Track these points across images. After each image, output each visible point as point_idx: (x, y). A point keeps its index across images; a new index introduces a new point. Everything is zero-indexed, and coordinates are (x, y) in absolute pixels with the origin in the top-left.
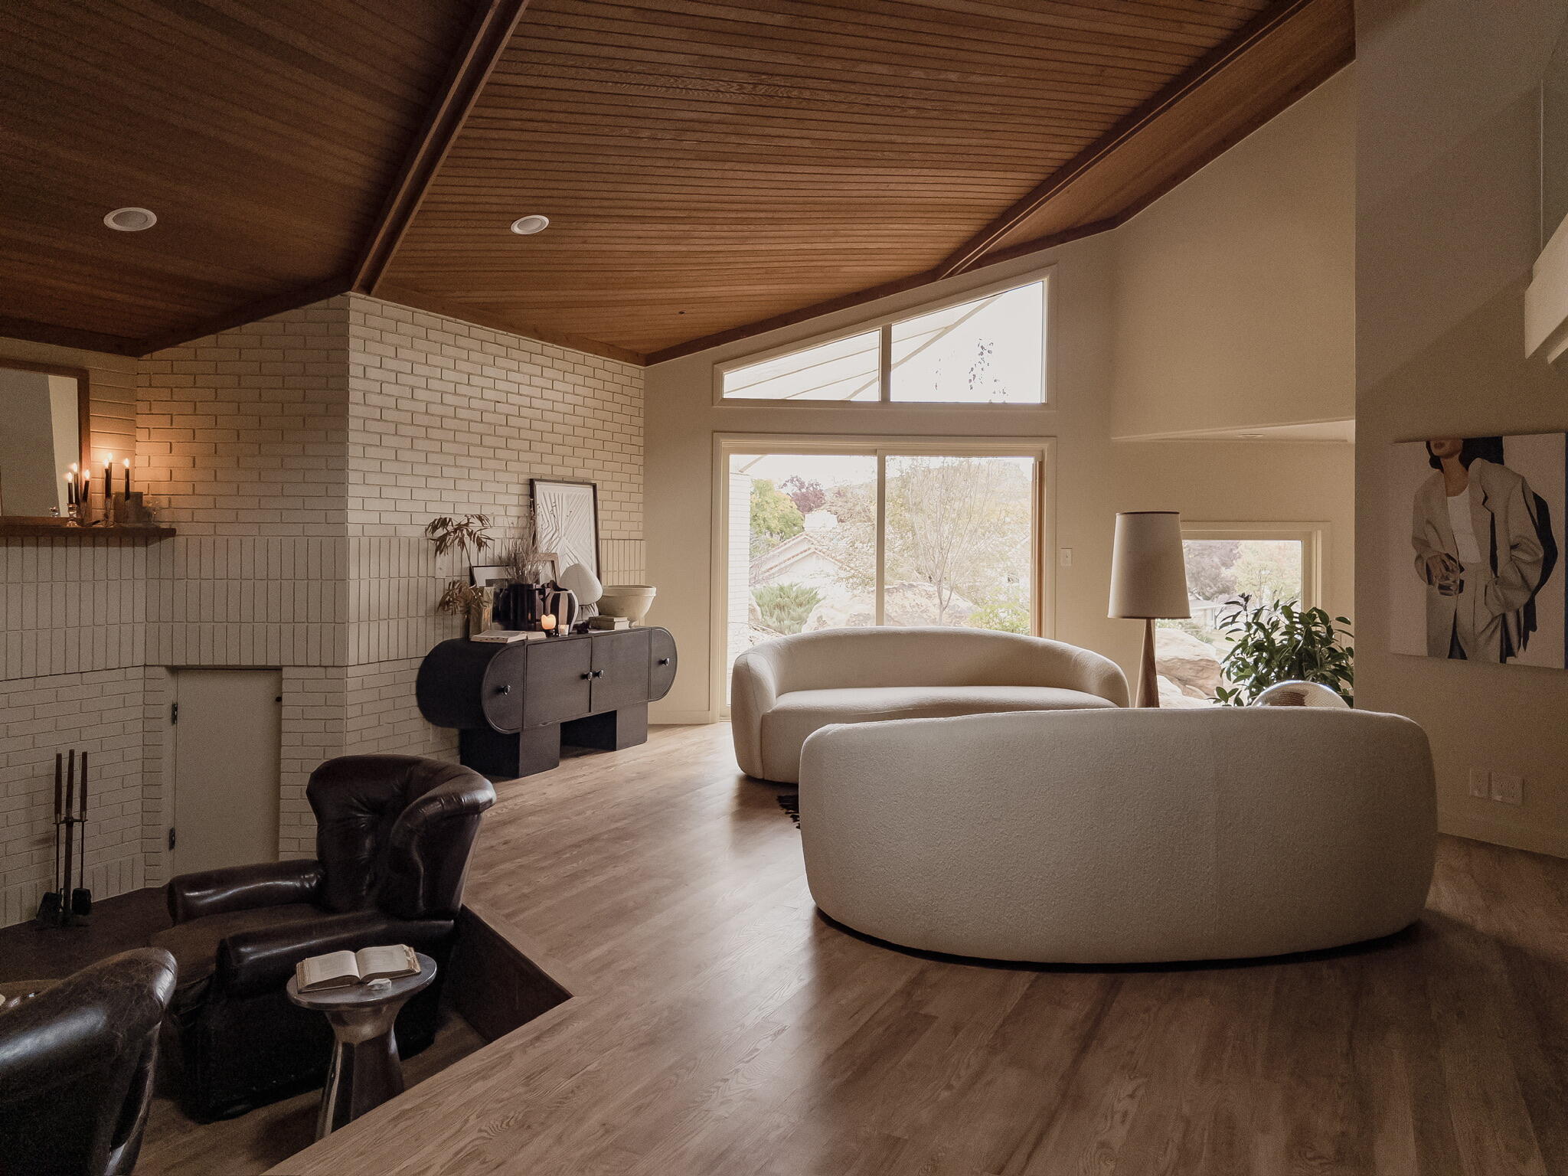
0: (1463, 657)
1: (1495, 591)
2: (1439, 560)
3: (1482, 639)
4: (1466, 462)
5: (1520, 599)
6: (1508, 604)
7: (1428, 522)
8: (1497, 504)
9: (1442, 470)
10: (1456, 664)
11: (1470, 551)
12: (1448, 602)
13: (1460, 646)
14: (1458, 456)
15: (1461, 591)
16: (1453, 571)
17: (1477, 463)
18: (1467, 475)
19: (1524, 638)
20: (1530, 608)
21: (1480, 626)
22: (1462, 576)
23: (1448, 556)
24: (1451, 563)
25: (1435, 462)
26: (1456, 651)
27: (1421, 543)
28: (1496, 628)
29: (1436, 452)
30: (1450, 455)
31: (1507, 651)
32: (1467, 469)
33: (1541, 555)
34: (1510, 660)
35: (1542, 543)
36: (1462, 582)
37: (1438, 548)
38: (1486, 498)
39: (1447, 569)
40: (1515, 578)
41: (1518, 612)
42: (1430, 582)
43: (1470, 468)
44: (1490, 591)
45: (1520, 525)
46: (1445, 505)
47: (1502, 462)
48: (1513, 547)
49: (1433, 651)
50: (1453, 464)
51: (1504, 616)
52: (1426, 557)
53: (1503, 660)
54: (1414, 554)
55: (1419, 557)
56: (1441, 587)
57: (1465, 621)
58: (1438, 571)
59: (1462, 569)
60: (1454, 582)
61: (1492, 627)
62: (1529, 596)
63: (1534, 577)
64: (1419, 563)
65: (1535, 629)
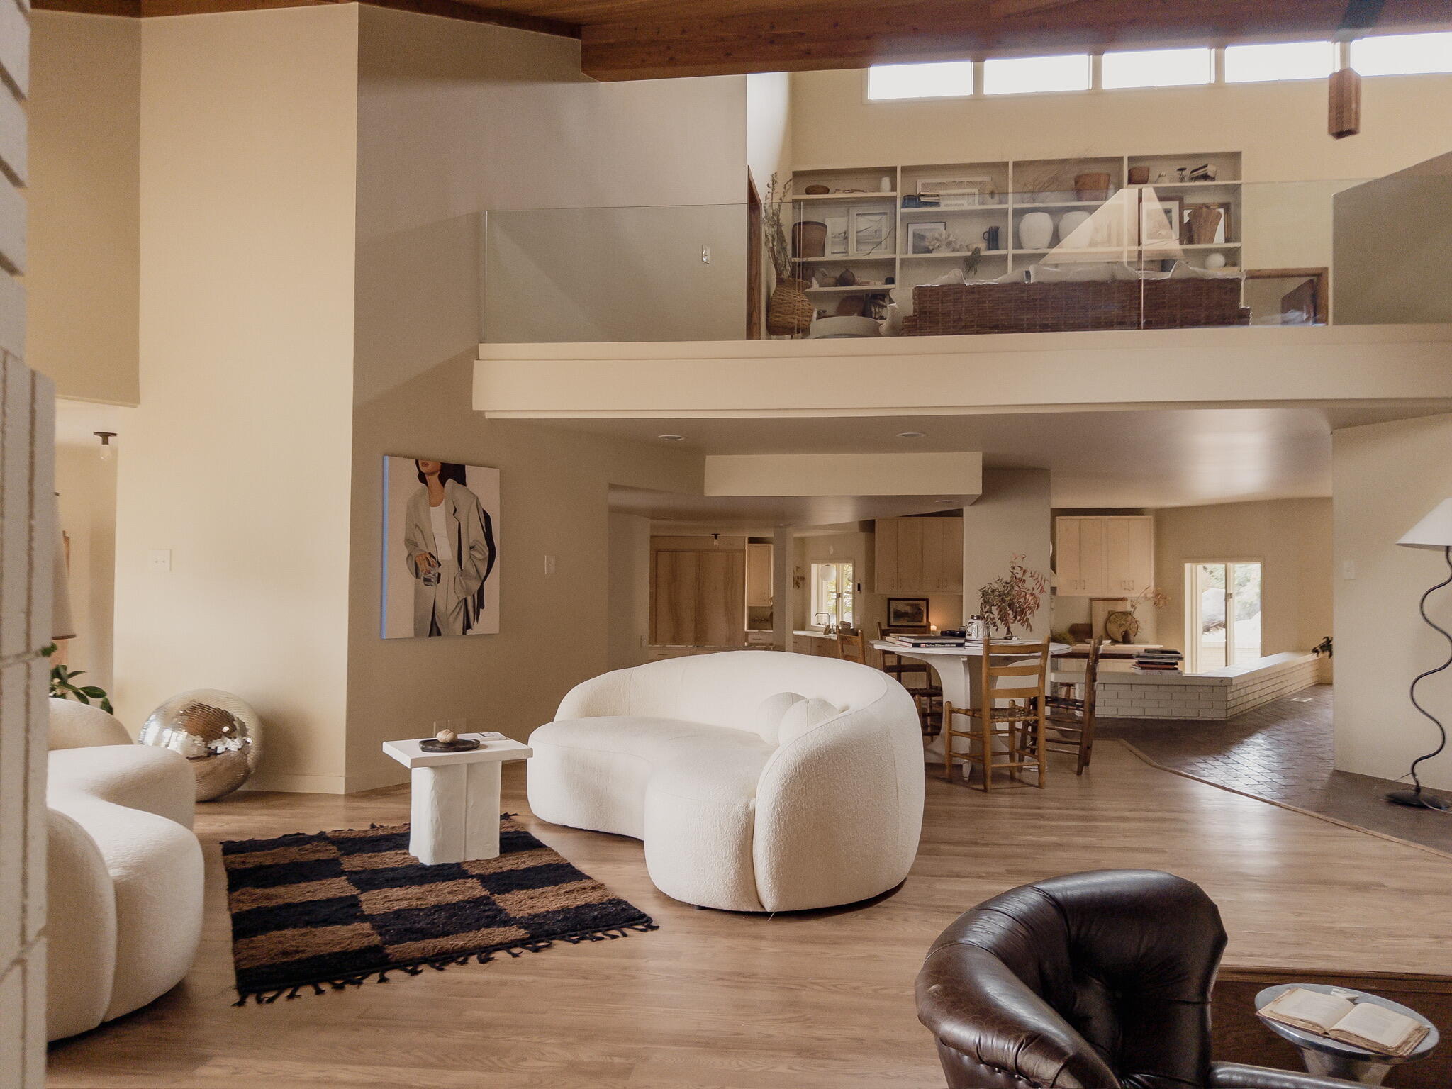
0: (439, 634)
1: (460, 581)
2: (424, 557)
3: (451, 620)
4: (443, 482)
5: (475, 586)
6: (467, 591)
7: (417, 526)
8: (462, 515)
9: (427, 485)
10: (435, 639)
11: (445, 552)
12: (429, 591)
13: (438, 627)
14: (438, 474)
15: (438, 582)
16: (434, 566)
17: (450, 482)
18: (443, 492)
19: (477, 614)
20: (481, 591)
21: (451, 608)
22: (440, 570)
23: (430, 553)
24: (432, 560)
25: (422, 477)
26: (435, 631)
27: (411, 543)
28: (460, 609)
29: (423, 470)
30: (432, 474)
31: (467, 625)
32: (443, 485)
33: (487, 553)
34: (469, 632)
35: (488, 546)
36: (439, 575)
37: (425, 549)
38: (456, 510)
39: (430, 565)
40: (473, 572)
41: (474, 595)
42: (417, 576)
43: (446, 485)
44: (457, 580)
45: (475, 533)
46: (428, 512)
47: (465, 485)
48: (471, 548)
49: (418, 633)
50: (434, 480)
51: (465, 599)
52: (415, 554)
53: (464, 633)
54: (406, 554)
55: (410, 555)
56: (425, 580)
57: (441, 606)
58: (423, 566)
59: (440, 565)
60: (434, 575)
61: (458, 609)
62: (481, 582)
63: (483, 570)
64: (409, 561)
65: (483, 608)
